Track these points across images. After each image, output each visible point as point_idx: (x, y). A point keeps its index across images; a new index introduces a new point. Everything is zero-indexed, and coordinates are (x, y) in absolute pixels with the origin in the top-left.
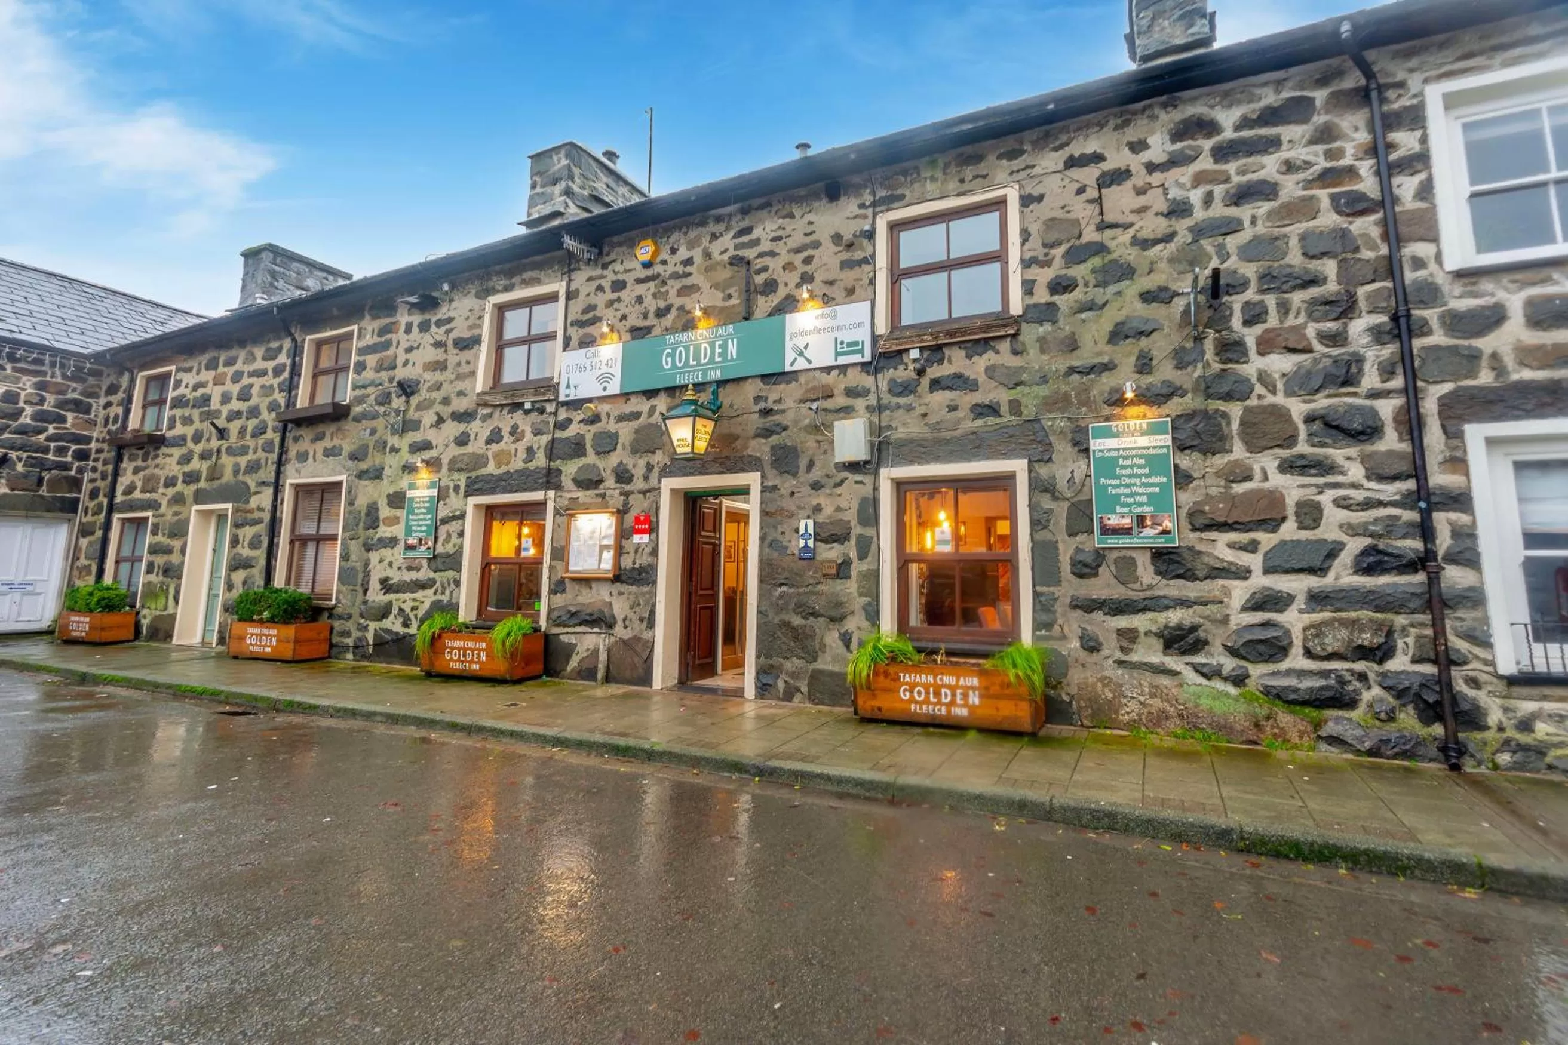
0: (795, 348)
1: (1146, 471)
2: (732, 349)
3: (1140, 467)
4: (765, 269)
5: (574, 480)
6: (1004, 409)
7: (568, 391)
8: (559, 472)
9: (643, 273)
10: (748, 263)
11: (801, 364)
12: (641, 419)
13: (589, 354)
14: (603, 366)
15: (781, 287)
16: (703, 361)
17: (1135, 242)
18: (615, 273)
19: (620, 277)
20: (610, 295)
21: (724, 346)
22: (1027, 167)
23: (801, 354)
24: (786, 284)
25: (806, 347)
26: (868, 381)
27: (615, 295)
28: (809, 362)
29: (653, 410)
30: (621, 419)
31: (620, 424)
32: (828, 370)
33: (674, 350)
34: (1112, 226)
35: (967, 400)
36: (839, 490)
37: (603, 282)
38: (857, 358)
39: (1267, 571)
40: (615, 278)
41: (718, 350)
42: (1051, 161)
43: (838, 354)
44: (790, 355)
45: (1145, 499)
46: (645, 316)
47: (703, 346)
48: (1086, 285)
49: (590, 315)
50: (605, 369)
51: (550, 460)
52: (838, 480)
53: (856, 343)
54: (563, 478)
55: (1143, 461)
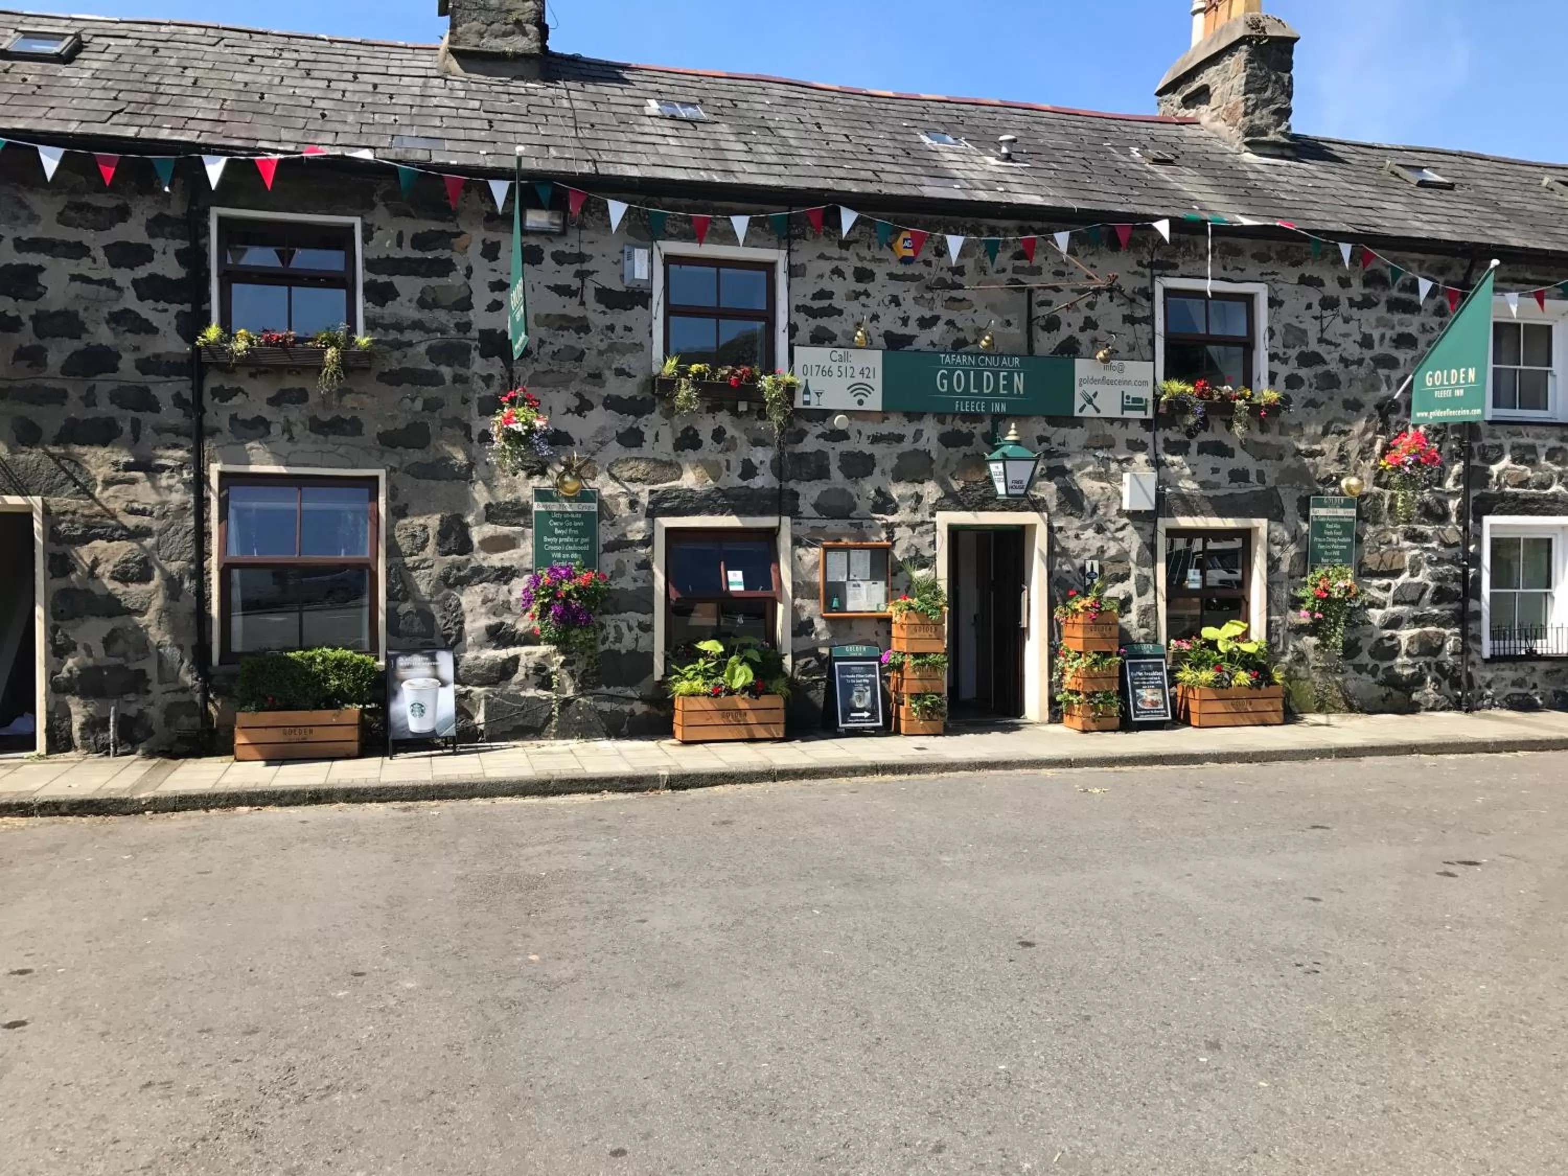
0: (1084, 395)
1: (1340, 533)
2: (1019, 382)
3: (1338, 530)
4: (1048, 303)
5: (816, 506)
6: (1253, 478)
7: (807, 398)
8: (796, 495)
9: (900, 269)
10: (1030, 291)
11: (1089, 412)
12: (903, 444)
13: (835, 356)
14: (857, 373)
15: (1063, 327)
16: (985, 391)
17: (1343, 360)
18: (861, 259)
19: (869, 266)
20: (852, 284)
21: (1009, 379)
22: (1273, 273)
23: (1090, 401)
24: (1069, 325)
25: (1095, 395)
26: (1147, 437)
27: (861, 287)
28: (1098, 411)
29: (918, 434)
30: (876, 439)
31: (876, 446)
32: (1112, 421)
33: (951, 372)
34: (1329, 343)
35: (1226, 464)
36: (1120, 535)
37: (842, 265)
38: (1140, 415)
39: (1395, 603)
40: (859, 265)
41: (1002, 382)
42: (1291, 275)
43: (1124, 408)
44: (1079, 402)
45: (1338, 553)
46: (905, 321)
47: (985, 373)
48: (1310, 385)
49: (825, 303)
50: (859, 379)
51: (780, 480)
52: (1119, 525)
53: (1139, 400)
54: (801, 502)
55: (1338, 527)
